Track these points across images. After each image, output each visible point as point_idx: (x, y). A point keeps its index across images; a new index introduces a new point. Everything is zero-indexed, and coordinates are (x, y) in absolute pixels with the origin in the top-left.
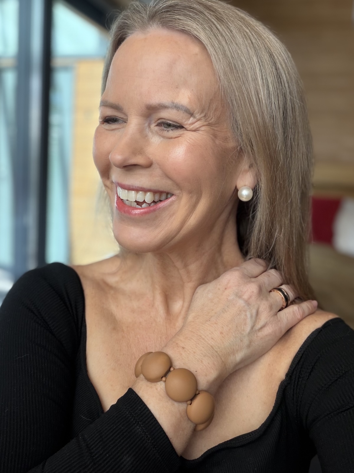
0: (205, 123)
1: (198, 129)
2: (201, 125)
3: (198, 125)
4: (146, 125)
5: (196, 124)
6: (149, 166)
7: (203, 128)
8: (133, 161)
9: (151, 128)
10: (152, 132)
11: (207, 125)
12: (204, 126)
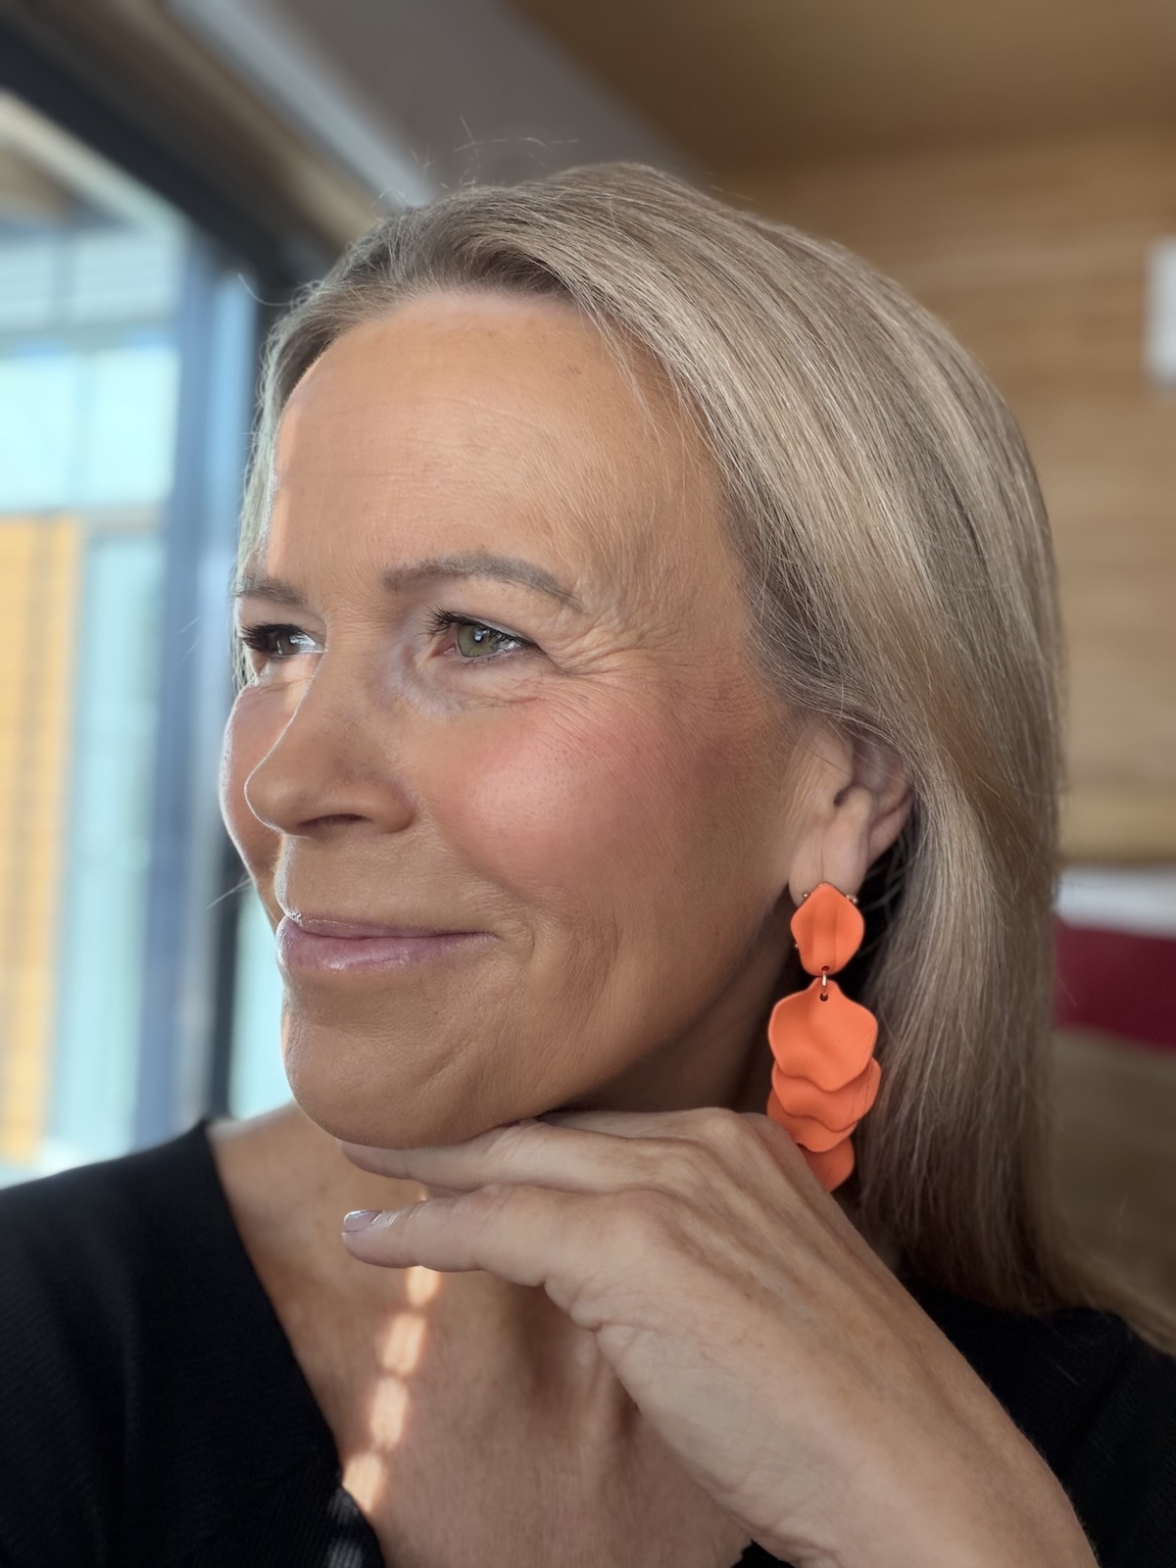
0: (626, 639)
1: (595, 665)
2: (609, 647)
3: (598, 646)
4: (397, 652)
5: (587, 641)
6: (404, 823)
7: (614, 661)
8: (340, 800)
9: (415, 665)
10: (419, 681)
11: (629, 648)
12: (623, 650)
